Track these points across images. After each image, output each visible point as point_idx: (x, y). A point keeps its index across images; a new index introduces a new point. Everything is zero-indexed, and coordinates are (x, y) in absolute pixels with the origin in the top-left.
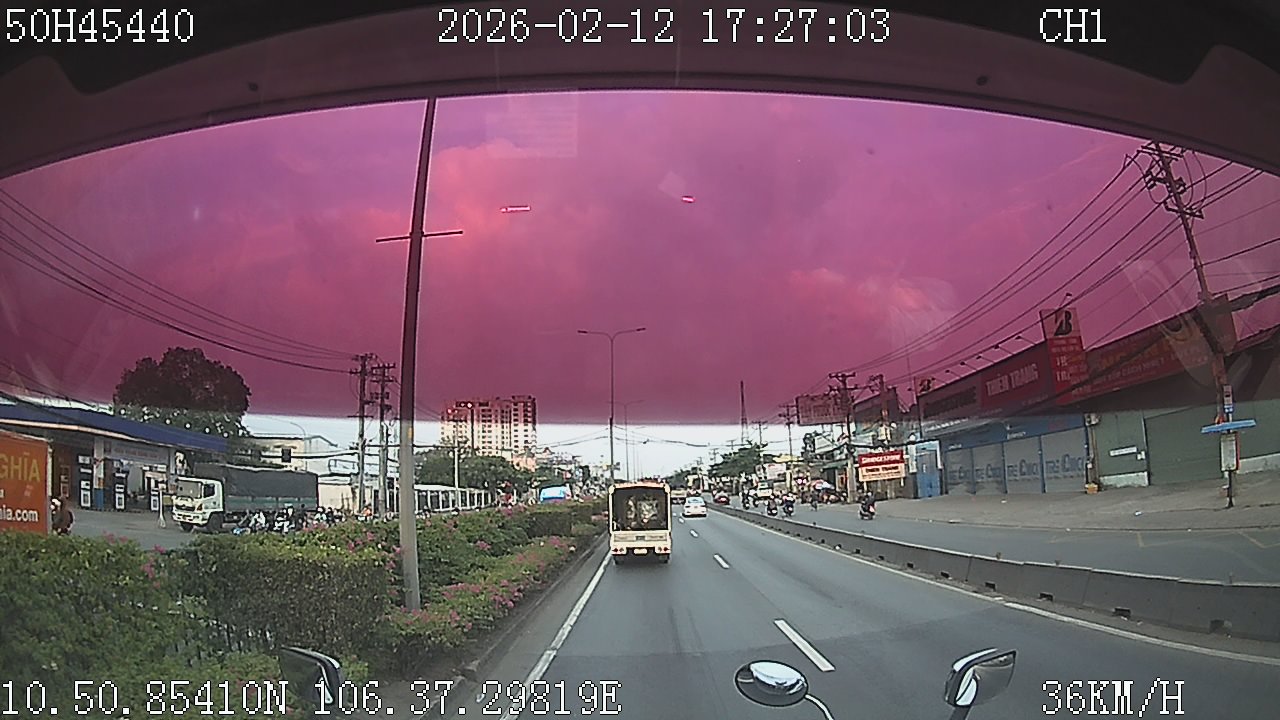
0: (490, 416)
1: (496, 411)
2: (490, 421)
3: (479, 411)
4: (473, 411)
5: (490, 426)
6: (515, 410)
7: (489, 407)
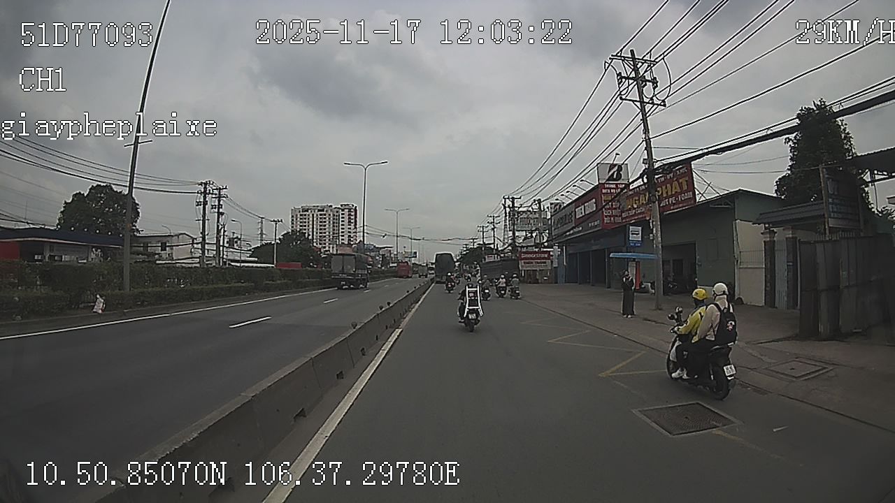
0: (325, 218)
1: (330, 215)
2: (325, 222)
3: (317, 215)
4: (313, 215)
5: (325, 226)
6: (342, 214)
7: (325, 213)
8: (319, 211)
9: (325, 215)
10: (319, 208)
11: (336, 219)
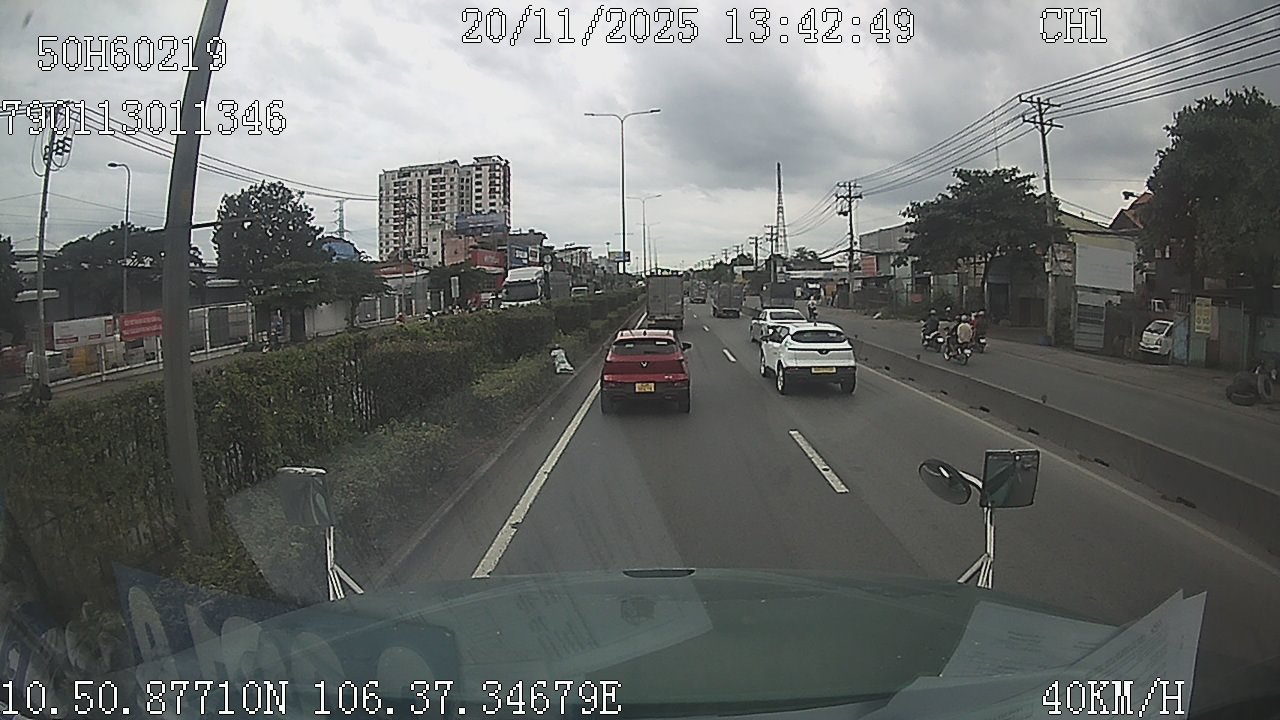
0: (443, 188)
1: (452, 179)
2: (443, 194)
3: (427, 182)
4: (419, 181)
5: (443, 202)
6: (477, 176)
7: (442, 176)
8: (431, 173)
9: (443, 179)
10: (434, 168)
11: (465, 184)
